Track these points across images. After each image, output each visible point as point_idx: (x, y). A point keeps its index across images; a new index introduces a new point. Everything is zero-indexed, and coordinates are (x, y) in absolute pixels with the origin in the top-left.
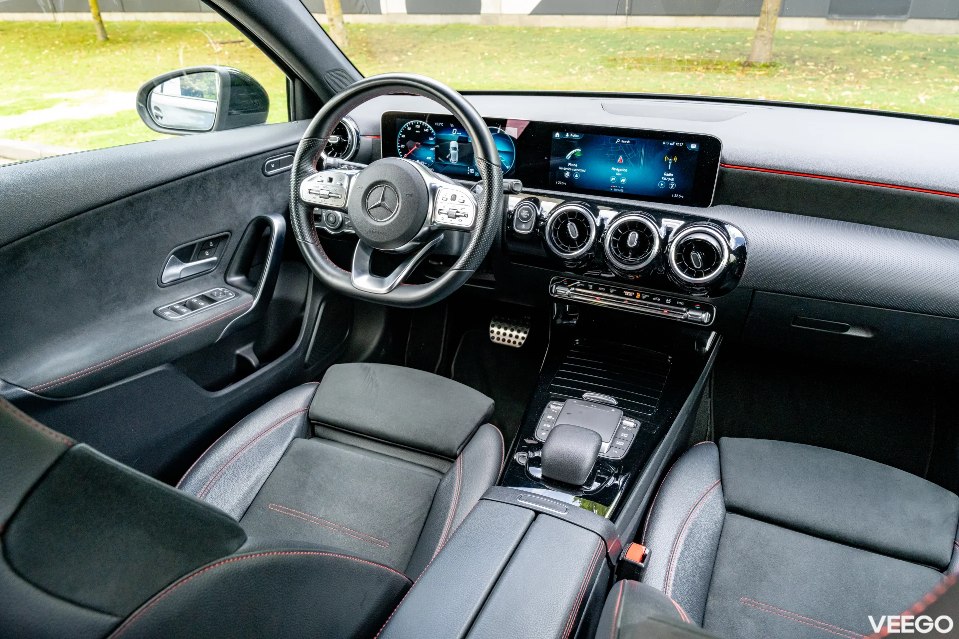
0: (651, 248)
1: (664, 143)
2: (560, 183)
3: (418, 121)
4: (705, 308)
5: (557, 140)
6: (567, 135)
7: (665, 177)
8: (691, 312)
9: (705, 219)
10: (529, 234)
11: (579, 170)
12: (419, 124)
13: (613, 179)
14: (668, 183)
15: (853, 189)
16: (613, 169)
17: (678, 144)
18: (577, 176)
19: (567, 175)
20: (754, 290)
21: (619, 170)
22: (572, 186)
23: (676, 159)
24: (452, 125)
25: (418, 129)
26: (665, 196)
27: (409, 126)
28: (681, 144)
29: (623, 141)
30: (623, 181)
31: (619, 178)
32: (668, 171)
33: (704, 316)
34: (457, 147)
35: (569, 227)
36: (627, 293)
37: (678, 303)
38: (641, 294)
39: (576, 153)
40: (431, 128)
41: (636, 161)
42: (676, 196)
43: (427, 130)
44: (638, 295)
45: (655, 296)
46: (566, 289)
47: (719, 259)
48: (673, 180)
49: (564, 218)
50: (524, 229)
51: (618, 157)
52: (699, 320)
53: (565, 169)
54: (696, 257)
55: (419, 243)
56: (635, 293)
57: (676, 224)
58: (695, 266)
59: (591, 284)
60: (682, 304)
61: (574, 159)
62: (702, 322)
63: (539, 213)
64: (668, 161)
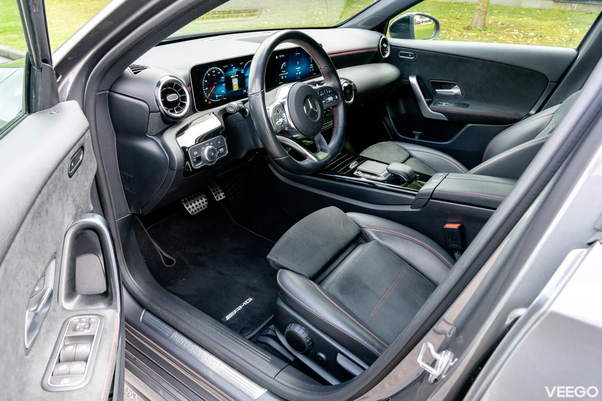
5: (277, 60)
6: (280, 56)
11: (286, 73)
12: (215, 69)
13: (297, 73)
16: (297, 68)
19: (282, 77)
24: (232, 65)
25: (214, 74)
27: (209, 73)
29: (297, 54)
30: (300, 73)
39: (284, 65)
40: (222, 71)
41: (302, 61)
43: (219, 73)
48: (313, 67)
51: (297, 62)
53: (281, 74)
61: (283, 68)
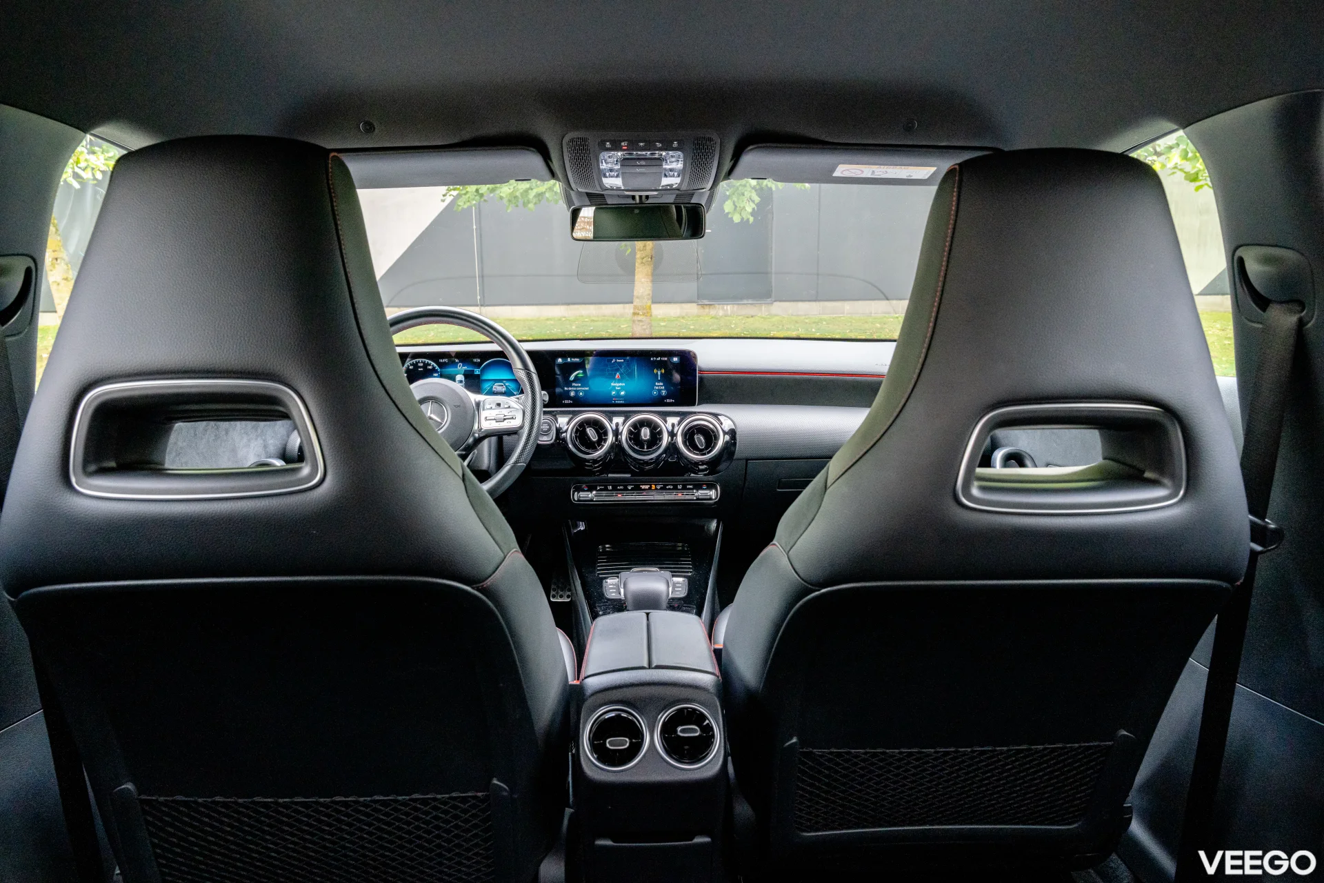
0: (661, 439)
1: (652, 359)
2: (566, 402)
3: (420, 360)
4: (710, 486)
5: (560, 365)
6: (569, 360)
7: (657, 386)
8: (700, 492)
9: (695, 413)
10: (552, 444)
11: (583, 389)
12: (422, 362)
13: (613, 393)
14: (659, 391)
15: (795, 380)
16: (612, 384)
17: (663, 359)
18: (581, 394)
19: (572, 394)
20: (747, 460)
21: (617, 384)
22: (579, 402)
23: (663, 371)
24: (457, 361)
25: (421, 367)
26: (659, 401)
27: (411, 365)
28: (666, 359)
29: (618, 361)
30: (623, 393)
31: (618, 392)
32: (659, 381)
33: (711, 493)
34: (463, 379)
35: (588, 432)
36: (643, 487)
37: (688, 487)
38: (656, 485)
39: (578, 374)
40: (435, 365)
41: (630, 375)
42: (668, 401)
43: (430, 367)
44: (653, 487)
45: (668, 485)
46: (589, 493)
47: (717, 438)
48: (663, 388)
49: (582, 426)
50: (546, 440)
51: (615, 374)
52: (708, 497)
53: (570, 389)
54: (700, 439)
55: (464, 453)
56: (651, 485)
57: (675, 420)
58: (700, 447)
59: (609, 485)
60: (691, 487)
61: (577, 379)
62: (711, 499)
63: (558, 426)
64: (657, 373)
